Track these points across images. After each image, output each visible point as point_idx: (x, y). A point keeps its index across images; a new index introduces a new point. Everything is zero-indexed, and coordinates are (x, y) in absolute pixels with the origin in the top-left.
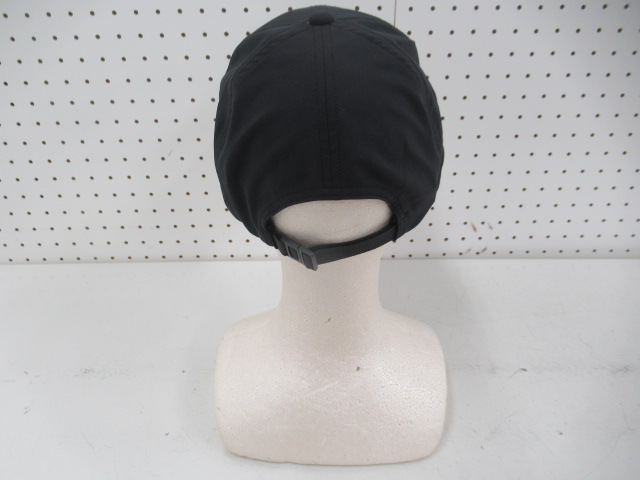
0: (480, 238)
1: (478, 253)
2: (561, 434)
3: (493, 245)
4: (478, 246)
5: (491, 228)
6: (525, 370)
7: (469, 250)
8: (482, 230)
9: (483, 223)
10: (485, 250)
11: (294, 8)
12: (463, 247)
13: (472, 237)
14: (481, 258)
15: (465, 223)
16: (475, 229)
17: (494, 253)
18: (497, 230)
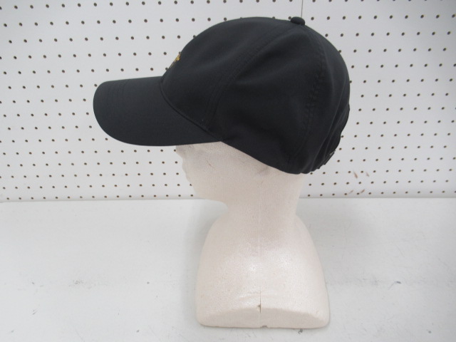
0: (360, 183)
1: (358, 194)
2: (430, 332)
3: (369, 188)
4: (359, 188)
5: (368, 175)
6: (399, 283)
7: (352, 191)
8: (362, 177)
9: (362, 172)
10: (363, 191)
12: (347, 189)
13: (354, 182)
14: (359, 197)
15: (349, 172)
16: (356, 176)
17: (370, 193)
18: (373, 177)
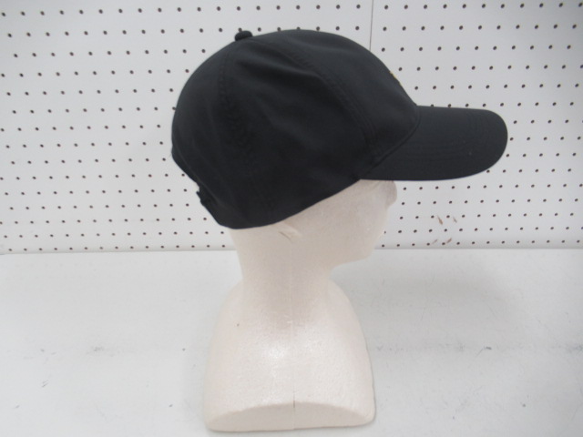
0: (446, 230)
1: (444, 244)
2: (524, 406)
3: (457, 237)
4: (444, 237)
5: (455, 220)
6: (490, 348)
7: (436, 241)
8: (448, 223)
9: (448, 217)
10: (450, 240)
11: (282, 29)
12: (430, 238)
13: (438, 229)
14: (446, 248)
15: (433, 217)
16: (441, 222)
17: (458, 243)
18: (462, 223)
